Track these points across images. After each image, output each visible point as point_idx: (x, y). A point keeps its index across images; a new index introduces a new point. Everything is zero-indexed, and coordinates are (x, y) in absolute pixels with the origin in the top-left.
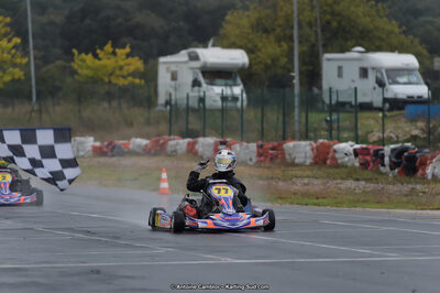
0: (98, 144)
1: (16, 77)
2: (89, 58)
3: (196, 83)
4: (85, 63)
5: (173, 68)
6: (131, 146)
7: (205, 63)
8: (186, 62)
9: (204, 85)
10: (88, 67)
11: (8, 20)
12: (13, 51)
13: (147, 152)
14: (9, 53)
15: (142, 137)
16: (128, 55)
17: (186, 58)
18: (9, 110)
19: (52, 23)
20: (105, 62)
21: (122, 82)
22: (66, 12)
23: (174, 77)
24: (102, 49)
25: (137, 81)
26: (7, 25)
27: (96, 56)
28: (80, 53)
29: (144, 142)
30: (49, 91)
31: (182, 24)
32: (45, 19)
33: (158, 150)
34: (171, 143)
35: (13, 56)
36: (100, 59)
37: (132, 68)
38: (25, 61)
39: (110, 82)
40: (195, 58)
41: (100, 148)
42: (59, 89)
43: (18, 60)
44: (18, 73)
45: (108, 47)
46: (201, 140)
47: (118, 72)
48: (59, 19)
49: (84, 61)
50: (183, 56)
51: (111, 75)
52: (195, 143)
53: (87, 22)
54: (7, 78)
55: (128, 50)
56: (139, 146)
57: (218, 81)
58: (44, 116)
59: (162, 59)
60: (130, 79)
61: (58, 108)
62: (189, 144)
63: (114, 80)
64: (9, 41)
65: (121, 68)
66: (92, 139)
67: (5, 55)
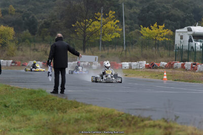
0: (148, 64)
1: (117, 36)
2: (147, 29)
3: (190, 41)
4: (146, 31)
5: (181, 34)
6: (160, 65)
7: (194, 32)
8: (187, 32)
9: (194, 41)
10: (147, 33)
11: (114, 12)
12: (116, 25)
13: (166, 67)
14: (114, 26)
15: (165, 61)
16: (164, 28)
17: (187, 30)
18: (114, 50)
19: (135, 13)
20: (154, 31)
21: (161, 39)
22: (141, 8)
23: (182, 38)
24: (153, 26)
25: (167, 39)
26: (114, 15)
27: (150, 28)
28: (144, 27)
29: (165, 63)
30: (131, 42)
31: (192, 14)
32: (132, 11)
33: (170, 66)
34: (175, 64)
35: (116, 28)
36: (152, 30)
37: (165, 34)
38: (120, 30)
39: (156, 39)
40: (190, 30)
41: (148, 66)
42: (136, 42)
43: (118, 29)
44: (118, 35)
45: (156, 25)
46: (186, 63)
47: (159, 35)
48: (138, 11)
49: (145, 30)
50: (185, 29)
51: (156, 36)
52: (184, 64)
53: (150, 12)
54: (113, 37)
55: (164, 26)
56: (163, 65)
57: (199, 40)
58: (128, 53)
59: (177, 31)
60: (164, 38)
61: (134, 50)
62: (182, 64)
63: (157, 38)
64: (114, 21)
65: (161, 34)
66: (145, 62)
67: (113, 27)
